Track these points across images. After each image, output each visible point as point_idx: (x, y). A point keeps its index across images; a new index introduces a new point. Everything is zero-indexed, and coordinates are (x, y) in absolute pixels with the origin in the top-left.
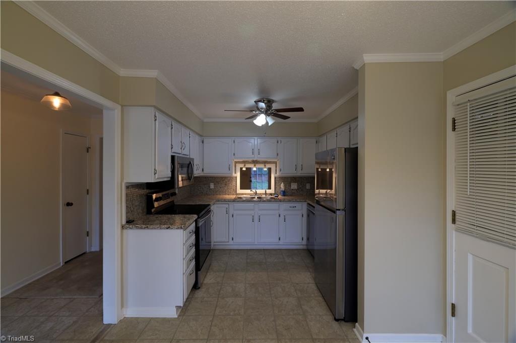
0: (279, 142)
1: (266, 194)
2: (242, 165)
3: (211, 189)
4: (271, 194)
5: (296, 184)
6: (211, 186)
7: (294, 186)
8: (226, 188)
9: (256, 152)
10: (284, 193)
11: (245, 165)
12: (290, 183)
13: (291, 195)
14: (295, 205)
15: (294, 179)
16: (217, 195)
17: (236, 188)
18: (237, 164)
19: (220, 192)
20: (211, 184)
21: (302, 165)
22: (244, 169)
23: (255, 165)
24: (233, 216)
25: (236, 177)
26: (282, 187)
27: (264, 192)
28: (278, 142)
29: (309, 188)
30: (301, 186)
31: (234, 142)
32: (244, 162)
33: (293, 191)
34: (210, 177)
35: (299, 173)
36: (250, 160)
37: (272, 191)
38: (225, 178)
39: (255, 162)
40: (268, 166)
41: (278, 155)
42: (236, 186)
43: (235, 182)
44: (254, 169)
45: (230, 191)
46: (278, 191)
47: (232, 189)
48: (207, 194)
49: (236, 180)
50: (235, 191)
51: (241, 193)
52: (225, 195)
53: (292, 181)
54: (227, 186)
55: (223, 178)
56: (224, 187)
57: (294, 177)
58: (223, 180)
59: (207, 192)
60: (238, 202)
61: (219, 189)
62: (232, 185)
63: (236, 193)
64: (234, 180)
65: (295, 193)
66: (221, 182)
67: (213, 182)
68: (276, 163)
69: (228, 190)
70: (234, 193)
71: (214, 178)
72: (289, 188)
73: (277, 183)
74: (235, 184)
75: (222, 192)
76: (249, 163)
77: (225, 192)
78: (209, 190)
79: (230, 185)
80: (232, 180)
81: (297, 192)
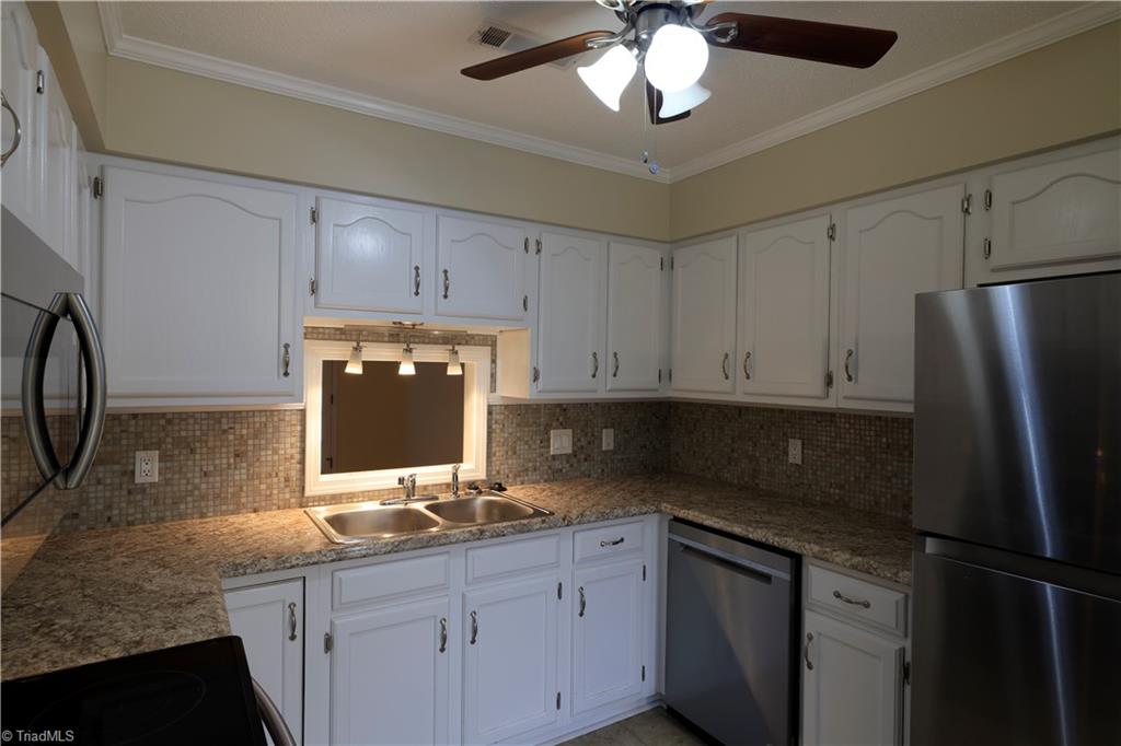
2: (336, 351)
3: (142, 489)
5: (569, 432)
7: (561, 442)
8: (240, 475)
9: (430, 282)
11: (357, 349)
12: (547, 433)
15: (561, 414)
16: (182, 516)
17: (303, 471)
19: (203, 497)
20: (140, 455)
22: (354, 369)
23: (409, 350)
24: (329, 644)
25: (303, 412)
28: (525, 247)
29: (611, 448)
30: (583, 442)
31: (315, 217)
32: (359, 335)
33: (557, 465)
34: (135, 416)
35: (607, 388)
36: (383, 321)
38: (236, 416)
39: (404, 335)
41: (525, 304)
42: (297, 457)
43: (294, 440)
44: (407, 369)
45: (263, 487)
46: (498, 472)
47: (275, 480)
48: (109, 519)
49: (299, 428)
50: (287, 490)
51: (325, 493)
52: (236, 512)
53: (554, 424)
54: (244, 465)
55: (224, 420)
56: (231, 472)
57: (560, 405)
58: (225, 431)
59: (109, 507)
60: (365, 556)
61: (197, 481)
62: (275, 452)
63: (297, 494)
64: (288, 429)
65: (564, 471)
66: (206, 442)
67: (158, 445)
68: (492, 346)
69: (257, 482)
70: (287, 496)
71: (163, 422)
72: (542, 450)
73: (498, 431)
74: (295, 451)
75: (217, 497)
76: (370, 338)
77: (236, 495)
78: (130, 492)
79: (267, 455)
80: (277, 430)
81: (572, 466)
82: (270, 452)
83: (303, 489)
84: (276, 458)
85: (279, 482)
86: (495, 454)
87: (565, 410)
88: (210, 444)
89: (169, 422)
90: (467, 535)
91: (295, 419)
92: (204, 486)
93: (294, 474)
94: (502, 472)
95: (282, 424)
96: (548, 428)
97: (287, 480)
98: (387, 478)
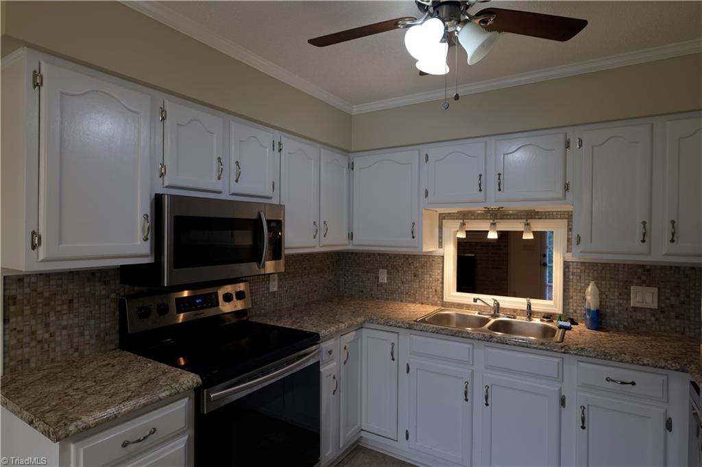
0: (575, 144)
1: (530, 313)
2: (456, 225)
3: (382, 285)
4: (549, 317)
5: (655, 290)
6: (380, 276)
7: (644, 297)
8: (416, 285)
9: (491, 181)
10: (598, 320)
11: (463, 224)
12: (627, 287)
13: (628, 330)
14: (628, 375)
15: (645, 273)
17: (443, 288)
18: (444, 221)
19: (402, 293)
20: (380, 270)
21: (673, 222)
22: (460, 235)
23: (494, 224)
24: (408, 369)
25: (443, 257)
26: (589, 298)
27: (525, 307)
28: (567, 144)
30: (673, 300)
31: (427, 158)
32: (464, 216)
33: (639, 316)
34: (379, 254)
35: (660, 252)
36: (479, 209)
37: (552, 304)
39: (495, 215)
40: (539, 226)
41: (567, 188)
42: (441, 280)
43: (439, 271)
44: (493, 235)
45: (425, 293)
46: (575, 311)
47: (431, 290)
48: (372, 295)
49: (441, 265)
50: (436, 296)
51: (455, 301)
52: (414, 302)
53: (635, 281)
54: (417, 281)
55: (410, 259)
56: (412, 283)
57: (643, 266)
58: (410, 264)
59: (371, 290)
60: (421, 331)
61: (399, 285)
62: (431, 277)
63: (441, 299)
64: (437, 266)
65: (648, 322)
66: (403, 268)
67: (386, 267)
68: (568, 219)
69: (423, 290)
70: (436, 299)
71: (388, 257)
72: (621, 301)
73: (575, 281)
74: (440, 277)
75: (407, 293)
76: (479, 217)
77: (414, 294)
78: (378, 285)
79: (427, 277)
80: (431, 265)
81: (657, 319)
82: (428, 276)
83: (443, 298)
84: (431, 279)
85: (432, 292)
86: (572, 298)
87: (649, 270)
88: (405, 269)
89: (390, 257)
90: (481, 336)
91: (440, 260)
92: (402, 288)
93: (439, 288)
94: (578, 311)
95: (434, 263)
96: (627, 284)
97: (436, 291)
98: (489, 299)
